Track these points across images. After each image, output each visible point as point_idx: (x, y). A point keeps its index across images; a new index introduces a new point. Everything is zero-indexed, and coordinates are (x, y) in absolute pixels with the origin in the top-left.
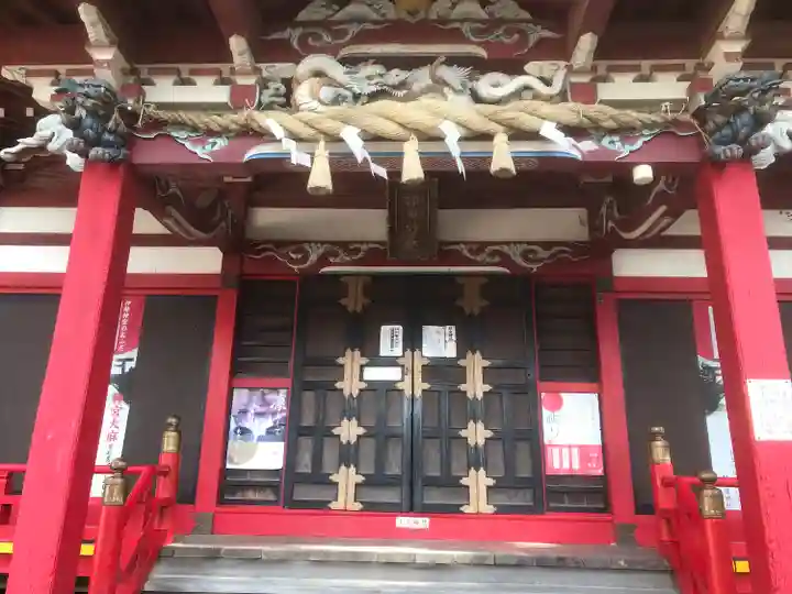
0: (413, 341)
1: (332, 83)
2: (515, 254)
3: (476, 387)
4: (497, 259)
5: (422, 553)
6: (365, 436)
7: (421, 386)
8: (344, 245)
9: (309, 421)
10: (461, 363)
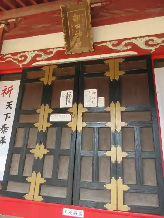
0: (78, 99)
2: (141, 44)
4: (129, 47)
6: (48, 154)
8: (45, 51)
9: (19, 144)
10: (108, 109)
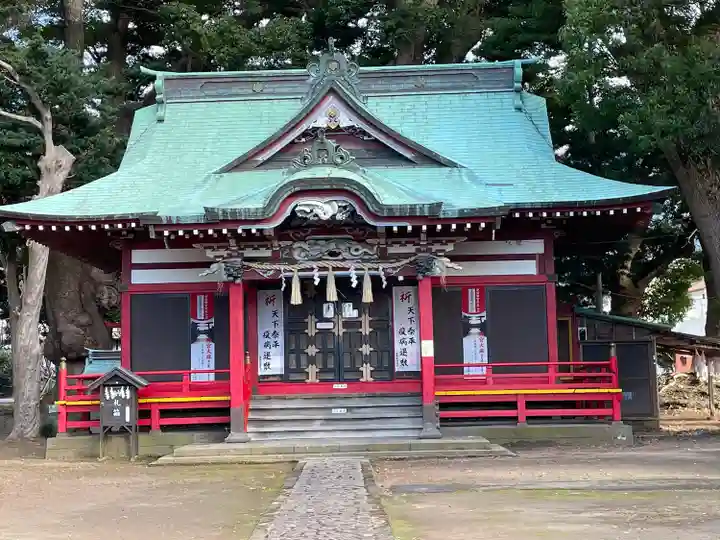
1: (304, 250)
3: (366, 330)
5: (342, 394)
6: (319, 352)
7: (342, 331)
9: (293, 347)
10: (360, 319)
